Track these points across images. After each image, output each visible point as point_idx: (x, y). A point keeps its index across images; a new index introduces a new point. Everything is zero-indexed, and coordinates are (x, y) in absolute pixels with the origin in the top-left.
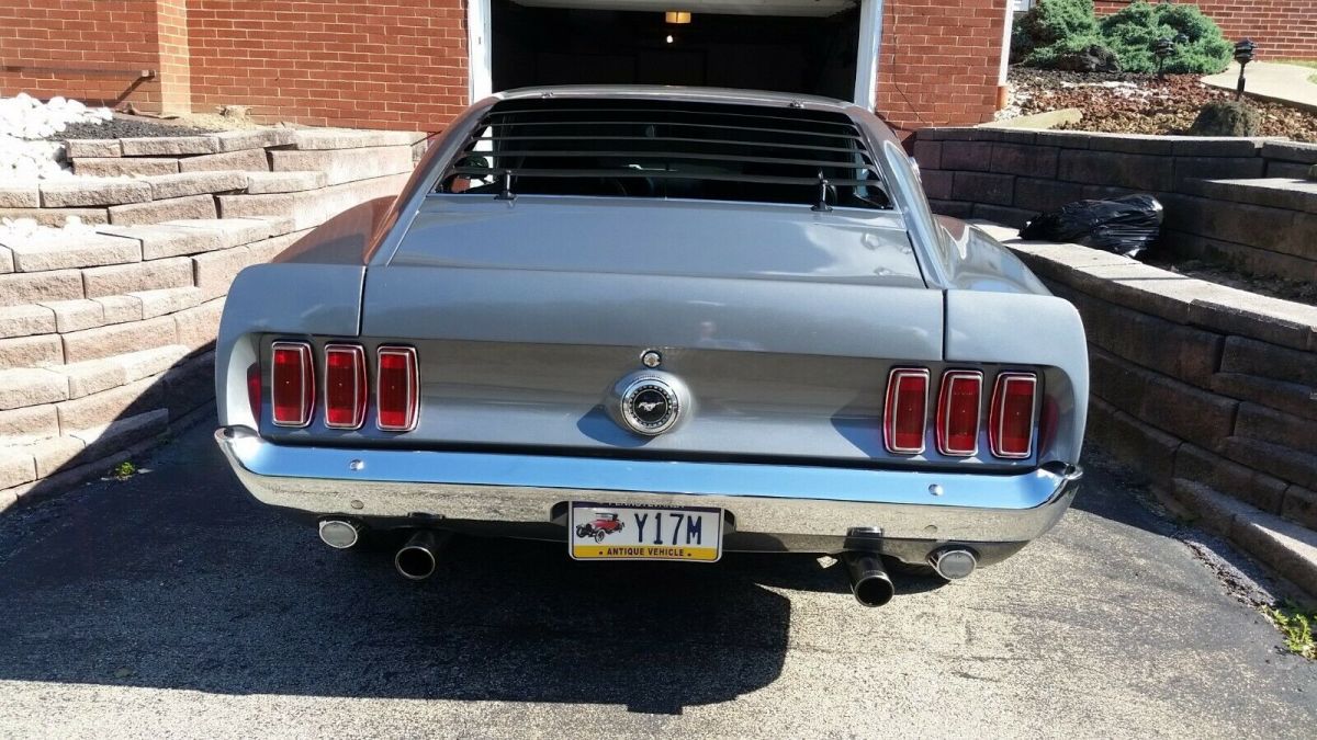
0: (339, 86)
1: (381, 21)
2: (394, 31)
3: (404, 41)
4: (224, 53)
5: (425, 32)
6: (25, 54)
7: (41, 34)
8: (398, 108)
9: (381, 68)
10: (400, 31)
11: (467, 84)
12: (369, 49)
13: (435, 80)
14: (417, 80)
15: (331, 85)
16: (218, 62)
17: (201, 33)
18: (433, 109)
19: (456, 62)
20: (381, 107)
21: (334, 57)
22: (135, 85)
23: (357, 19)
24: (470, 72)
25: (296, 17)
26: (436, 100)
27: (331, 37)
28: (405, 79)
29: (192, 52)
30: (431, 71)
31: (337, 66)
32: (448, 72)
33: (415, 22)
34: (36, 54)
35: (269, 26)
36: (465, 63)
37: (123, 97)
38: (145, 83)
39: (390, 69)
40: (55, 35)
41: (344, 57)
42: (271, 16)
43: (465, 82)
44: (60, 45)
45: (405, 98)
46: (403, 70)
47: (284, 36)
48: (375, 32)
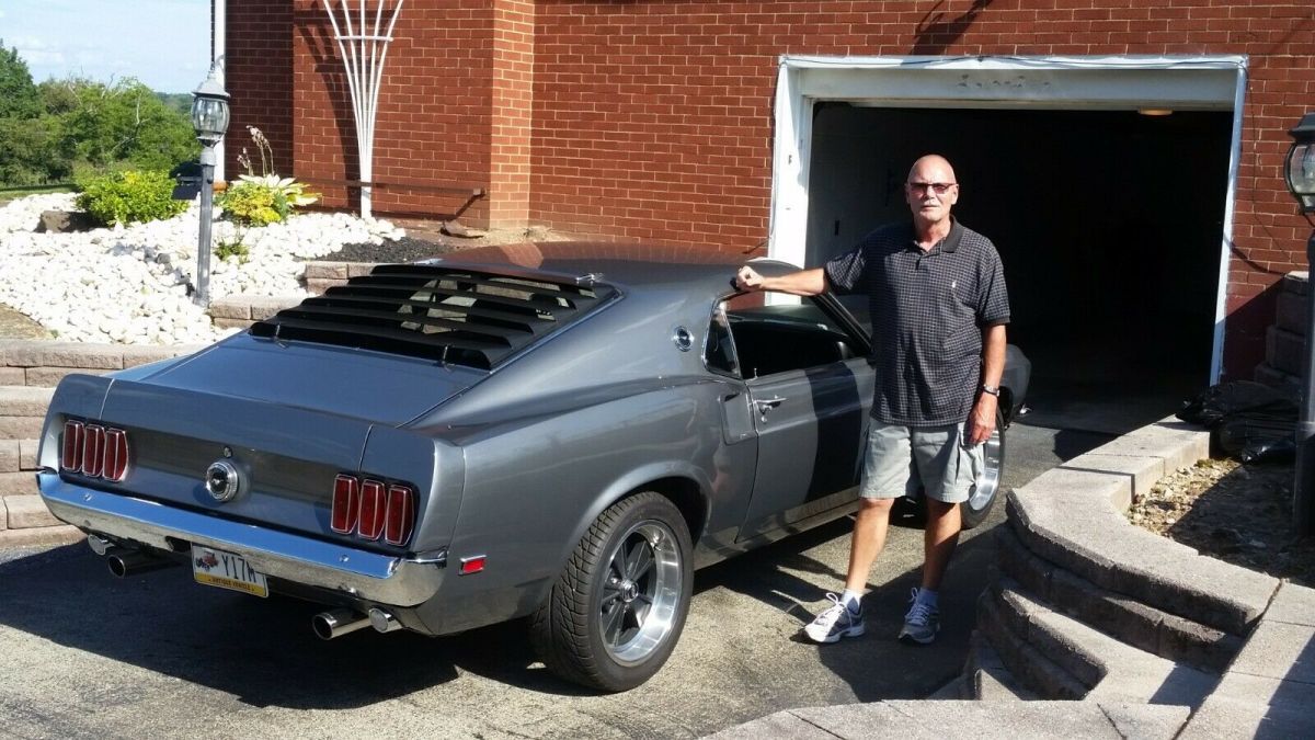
0: (653, 205)
1: (695, 140)
2: (706, 150)
3: (714, 161)
4: (559, 171)
5: (734, 151)
6: (394, 172)
7: (405, 154)
8: (704, 228)
9: (691, 188)
10: (711, 150)
11: (769, 205)
12: (684, 168)
13: (740, 201)
14: (723, 200)
15: (646, 204)
16: (554, 180)
17: (542, 151)
18: (734, 230)
19: (760, 182)
20: (688, 227)
21: (650, 176)
22: (470, 202)
23: (674, 139)
24: (773, 193)
25: (620, 137)
26: (739, 221)
27: (650, 157)
28: (712, 199)
29: (533, 170)
30: (738, 191)
31: (653, 186)
32: (752, 192)
33: (725, 141)
34: (402, 172)
35: (598, 145)
36: (769, 183)
37: (460, 213)
38: (478, 201)
39: (699, 189)
40: (415, 156)
41: (660, 177)
42: (600, 136)
43: (768, 203)
44: (417, 163)
45: (711, 219)
46: (711, 190)
47: (609, 155)
48: (689, 152)
